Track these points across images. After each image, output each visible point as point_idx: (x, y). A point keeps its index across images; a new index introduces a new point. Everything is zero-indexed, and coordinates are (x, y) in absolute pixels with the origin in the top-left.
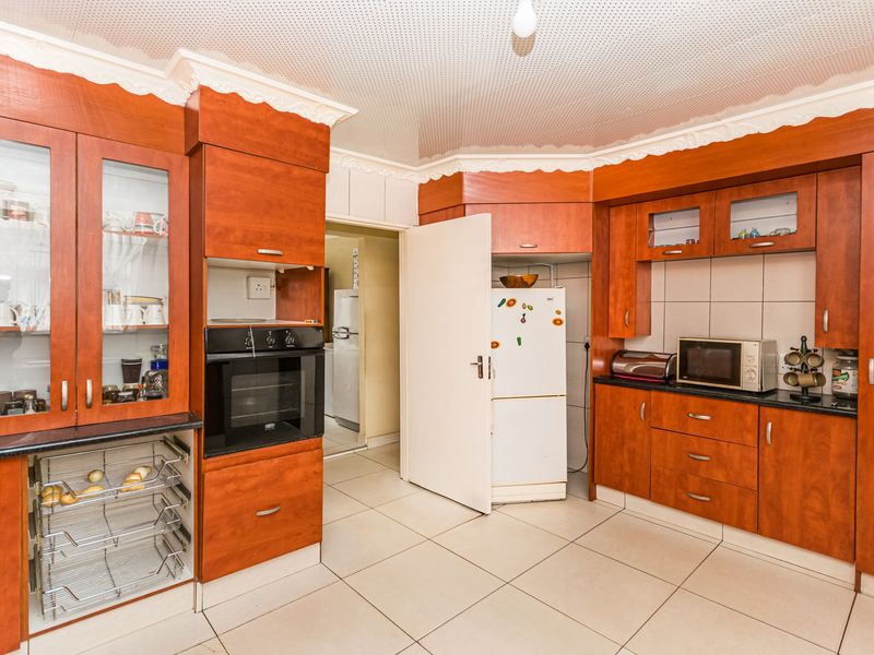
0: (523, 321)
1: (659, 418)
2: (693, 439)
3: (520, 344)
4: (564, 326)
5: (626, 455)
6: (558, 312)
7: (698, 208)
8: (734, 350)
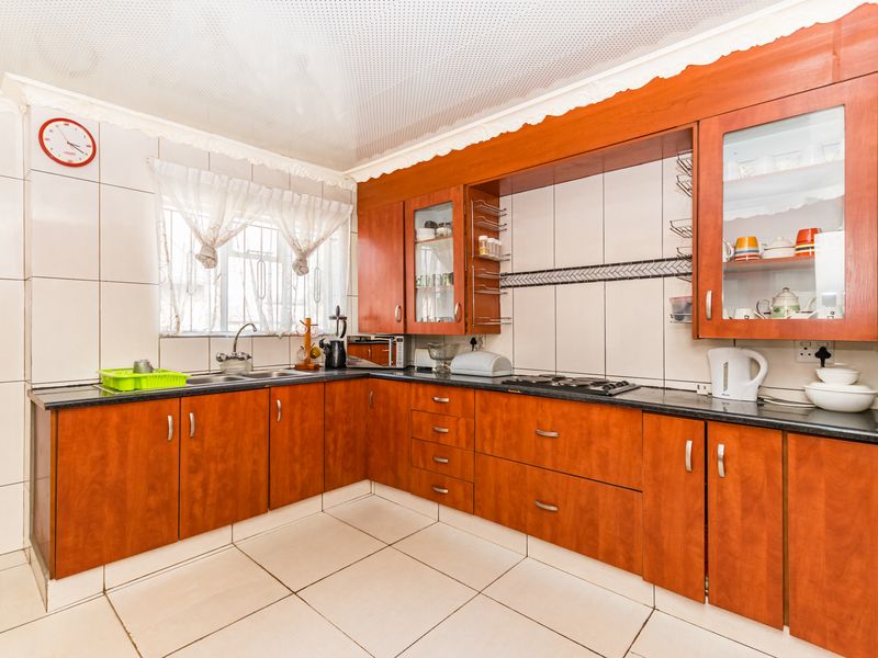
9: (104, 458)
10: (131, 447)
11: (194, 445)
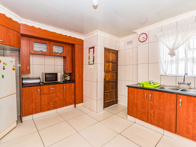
0: (4, 69)
1: (43, 92)
2: (52, 94)
3: (3, 77)
4: (15, 70)
5: (34, 104)
6: (14, 66)
7: (46, 44)
8: (56, 74)
9: (134, 98)
10: (139, 97)
11: (151, 102)
